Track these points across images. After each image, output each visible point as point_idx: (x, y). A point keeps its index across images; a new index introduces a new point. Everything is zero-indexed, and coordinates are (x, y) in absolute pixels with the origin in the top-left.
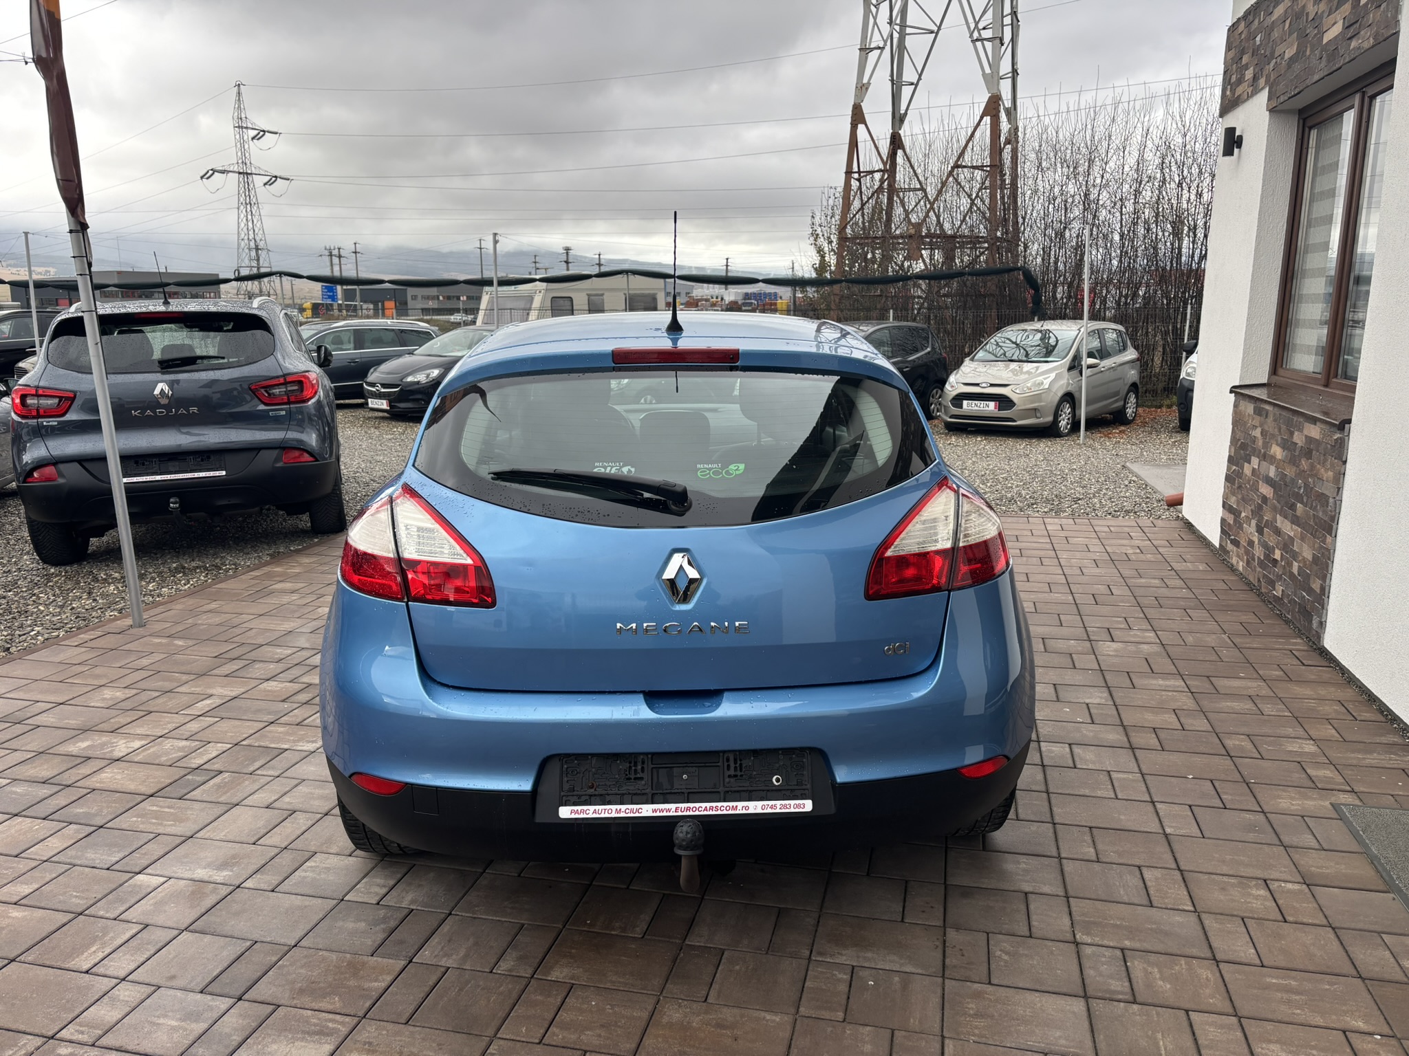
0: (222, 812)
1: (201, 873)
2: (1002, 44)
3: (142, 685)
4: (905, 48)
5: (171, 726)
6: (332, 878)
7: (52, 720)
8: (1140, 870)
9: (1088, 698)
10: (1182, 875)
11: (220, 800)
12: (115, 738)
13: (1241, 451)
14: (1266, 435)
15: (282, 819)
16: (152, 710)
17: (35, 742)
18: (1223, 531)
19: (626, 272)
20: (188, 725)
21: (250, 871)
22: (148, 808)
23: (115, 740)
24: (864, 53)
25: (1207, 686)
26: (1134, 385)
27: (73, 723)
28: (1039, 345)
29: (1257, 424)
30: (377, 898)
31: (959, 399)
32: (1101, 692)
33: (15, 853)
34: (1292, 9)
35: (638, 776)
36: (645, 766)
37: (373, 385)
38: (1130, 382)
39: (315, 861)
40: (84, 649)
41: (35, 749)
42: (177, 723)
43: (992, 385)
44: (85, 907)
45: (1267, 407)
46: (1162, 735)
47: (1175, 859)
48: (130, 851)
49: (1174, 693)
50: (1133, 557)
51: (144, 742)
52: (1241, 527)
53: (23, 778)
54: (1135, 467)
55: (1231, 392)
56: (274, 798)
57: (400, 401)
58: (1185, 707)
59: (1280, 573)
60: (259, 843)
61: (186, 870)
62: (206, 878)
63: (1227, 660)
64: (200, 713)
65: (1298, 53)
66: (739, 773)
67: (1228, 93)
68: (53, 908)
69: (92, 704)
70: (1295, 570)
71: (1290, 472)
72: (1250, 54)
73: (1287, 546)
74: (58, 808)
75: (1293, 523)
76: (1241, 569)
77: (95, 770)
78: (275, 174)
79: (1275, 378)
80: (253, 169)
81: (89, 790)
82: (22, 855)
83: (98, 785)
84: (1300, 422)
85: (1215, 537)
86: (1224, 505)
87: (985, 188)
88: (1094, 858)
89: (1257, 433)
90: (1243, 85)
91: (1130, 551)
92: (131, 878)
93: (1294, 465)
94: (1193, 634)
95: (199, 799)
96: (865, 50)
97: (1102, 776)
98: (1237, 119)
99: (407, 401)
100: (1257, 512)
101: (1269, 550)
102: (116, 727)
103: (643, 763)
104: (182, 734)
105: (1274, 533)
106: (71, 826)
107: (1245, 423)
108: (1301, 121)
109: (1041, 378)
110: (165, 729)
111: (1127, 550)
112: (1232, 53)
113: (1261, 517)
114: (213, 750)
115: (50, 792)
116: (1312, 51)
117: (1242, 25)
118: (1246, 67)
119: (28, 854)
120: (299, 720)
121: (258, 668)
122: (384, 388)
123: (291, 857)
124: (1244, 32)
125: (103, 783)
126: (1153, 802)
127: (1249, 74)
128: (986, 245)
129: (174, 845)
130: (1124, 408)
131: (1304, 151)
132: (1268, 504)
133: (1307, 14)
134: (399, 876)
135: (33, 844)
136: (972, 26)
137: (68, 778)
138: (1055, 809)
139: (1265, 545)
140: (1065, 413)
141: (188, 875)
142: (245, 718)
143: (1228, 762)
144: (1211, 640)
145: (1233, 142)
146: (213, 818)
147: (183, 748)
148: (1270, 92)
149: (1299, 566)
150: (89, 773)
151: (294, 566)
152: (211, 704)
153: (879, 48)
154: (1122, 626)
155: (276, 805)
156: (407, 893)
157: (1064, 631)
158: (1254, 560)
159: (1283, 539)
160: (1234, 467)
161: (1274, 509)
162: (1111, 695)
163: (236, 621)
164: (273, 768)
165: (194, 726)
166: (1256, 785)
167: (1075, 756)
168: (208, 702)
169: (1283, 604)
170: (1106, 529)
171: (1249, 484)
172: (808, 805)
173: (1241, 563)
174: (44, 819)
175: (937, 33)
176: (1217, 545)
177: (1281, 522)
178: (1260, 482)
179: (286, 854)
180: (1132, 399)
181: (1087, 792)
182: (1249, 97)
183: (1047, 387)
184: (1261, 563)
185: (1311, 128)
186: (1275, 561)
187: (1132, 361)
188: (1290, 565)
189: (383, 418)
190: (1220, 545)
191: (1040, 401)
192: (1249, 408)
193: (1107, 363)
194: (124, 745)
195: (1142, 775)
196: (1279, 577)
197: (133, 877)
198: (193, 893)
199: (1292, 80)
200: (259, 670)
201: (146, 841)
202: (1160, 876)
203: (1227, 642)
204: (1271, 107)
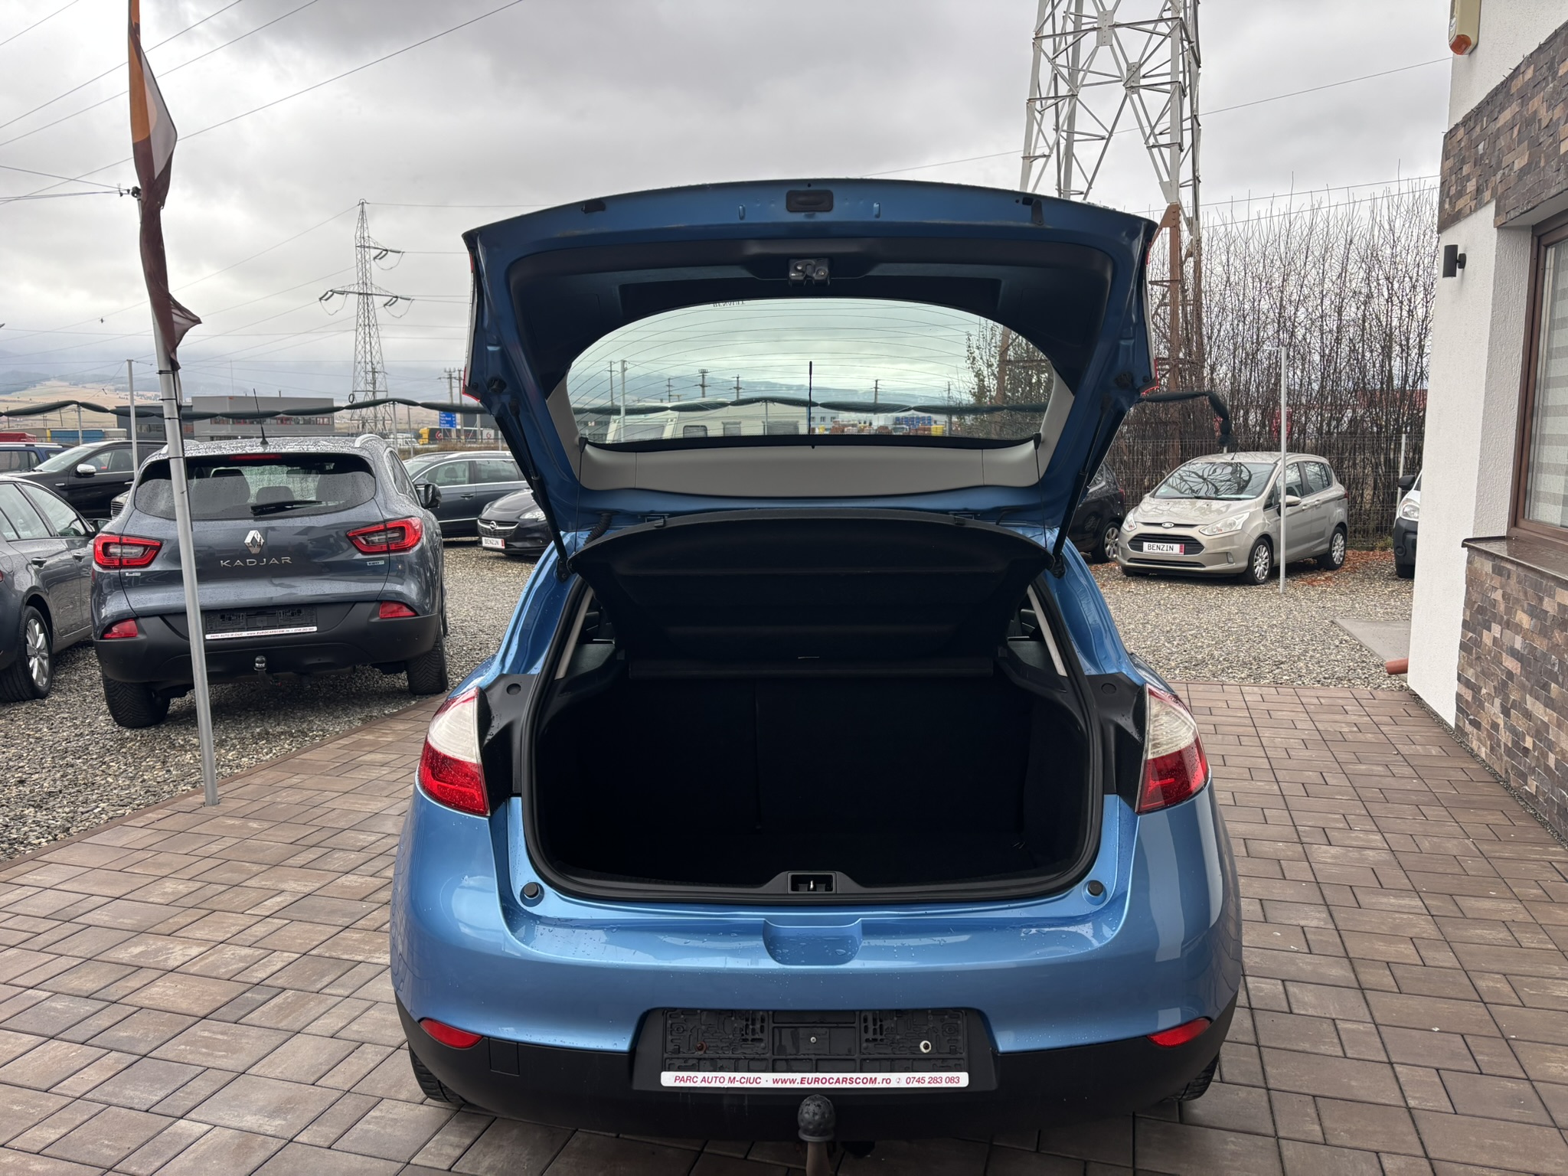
0: (281, 1041)
1: (250, 1121)
2: (1182, 151)
3: (208, 877)
4: (1073, 155)
5: (234, 929)
6: (398, 1133)
7: (106, 918)
8: (1379, 1158)
9: (1303, 919)
10: (1431, 1165)
11: (280, 1026)
12: (172, 943)
13: (1478, 616)
14: (1509, 599)
15: (347, 1052)
16: (215, 908)
17: (84, 945)
18: (1459, 709)
19: (766, 400)
20: (254, 928)
21: (305, 1121)
22: (199, 1033)
23: (171, 946)
24: (1028, 161)
25: (1450, 908)
26: (1341, 527)
27: (128, 922)
28: (1229, 480)
29: (1497, 585)
30: (449, 1163)
31: (1138, 541)
32: (1319, 912)
33: (45, 1087)
34: (1521, 115)
35: (757, 1036)
36: (765, 1025)
37: (488, 522)
38: (1337, 521)
39: (381, 1110)
40: (150, 831)
41: (82, 954)
42: (242, 925)
43: (1177, 525)
44: (116, 1160)
45: (1509, 566)
46: (1398, 972)
47: (1422, 1143)
48: (174, 1088)
49: (1411, 916)
50: (1349, 737)
51: (203, 949)
52: (1481, 706)
53: (65, 991)
54: (1345, 624)
55: (1463, 546)
56: (341, 1025)
57: (516, 540)
58: (1424, 935)
59: (1533, 765)
60: (318, 1083)
61: (234, 1116)
62: (256, 1129)
63: (1473, 873)
64: (268, 914)
65: (1529, 164)
66: (879, 1037)
67: (1447, 206)
68: (80, 1160)
69: (151, 900)
70: (1552, 762)
71: (1541, 644)
72: (1472, 164)
73: (1540, 732)
74: (99, 1030)
75: (1546, 705)
76: (1483, 756)
77: (146, 982)
78: (396, 294)
79: (1516, 531)
80: (374, 289)
81: (136, 1009)
82: (53, 1090)
83: (147, 1002)
84: (1551, 586)
85: (1449, 714)
86: (1459, 678)
87: (1166, 305)
88: (1320, 1139)
89: (1497, 595)
90: (1465, 198)
91: (1346, 729)
92: (171, 1124)
93: (1545, 636)
94: (1429, 839)
95: (257, 1024)
96: (1029, 159)
97: (1325, 1026)
98: (1457, 236)
99: (524, 539)
100: (1502, 689)
101: (1518, 737)
102: (174, 929)
103: (763, 1020)
104: (246, 940)
105: (1524, 716)
106: (113, 1054)
107: (1482, 584)
108: (1536, 239)
109: (1233, 518)
110: (227, 932)
111: (1342, 727)
112: (1450, 163)
113: (1506, 698)
114: (278, 961)
115: (93, 1010)
116: (1547, 162)
117: (1461, 132)
118: (1468, 178)
119: (60, 1088)
120: (377, 925)
121: (337, 858)
122: (500, 525)
123: (354, 1103)
124: (1464, 139)
125: (154, 999)
126: (1391, 1064)
127: (1471, 186)
128: (1167, 367)
129: (223, 1083)
130: (1330, 551)
131: (1540, 272)
132: (1515, 680)
133: (1540, 120)
134: (477, 1133)
135: (67, 1075)
136: (1148, 131)
137: (114, 993)
138: (1268, 1069)
139: (1513, 730)
140: (1261, 557)
141: (235, 1123)
142: (318, 920)
143: (1481, 1010)
144: (1452, 847)
145: (1454, 261)
146: (270, 1050)
147: (246, 956)
148: (1497, 207)
149: (1556, 759)
150: (138, 986)
151: (387, 734)
152: (282, 902)
153: (1045, 156)
154: (1341, 825)
155: (341, 1034)
156: (485, 1156)
157: (1271, 831)
158: (1500, 747)
159: (1536, 724)
160: (1471, 634)
161: (1522, 687)
162: (1331, 916)
163: (318, 799)
164: (342, 986)
165: (260, 930)
166: (1518, 1042)
167: (1290, 998)
168: (278, 899)
169: (1537, 803)
170: (1316, 701)
171: (1490, 655)
172: (962, 1079)
173: (1483, 749)
174: (83, 1044)
175: (1108, 140)
176: (1453, 725)
177: (1530, 703)
178: (1504, 655)
179: (349, 1100)
180: (1339, 541)
181: (1307, 1046)
182: (1472, 211)
183: (1240, 527)
184: (1509, 751)
185: (1547, 247)
186: (1526, 751)
187: (1339, 498)
188: (1546, 757)
189: (498, 558)
190: (1456, 725)
191: (1233, 544)
192: (1487, 566)
193: (1309, 500)
194: (181, 952)
195: (1376, 1026)
196: (1533, 771)
197: (174, 1122)
198: (239, 1146)
199: (1523, 194)
200: (339, 860)
201: (193, 1076)
202: (1403, 1166)
203: (1472, 850)
204: (1499, 224)
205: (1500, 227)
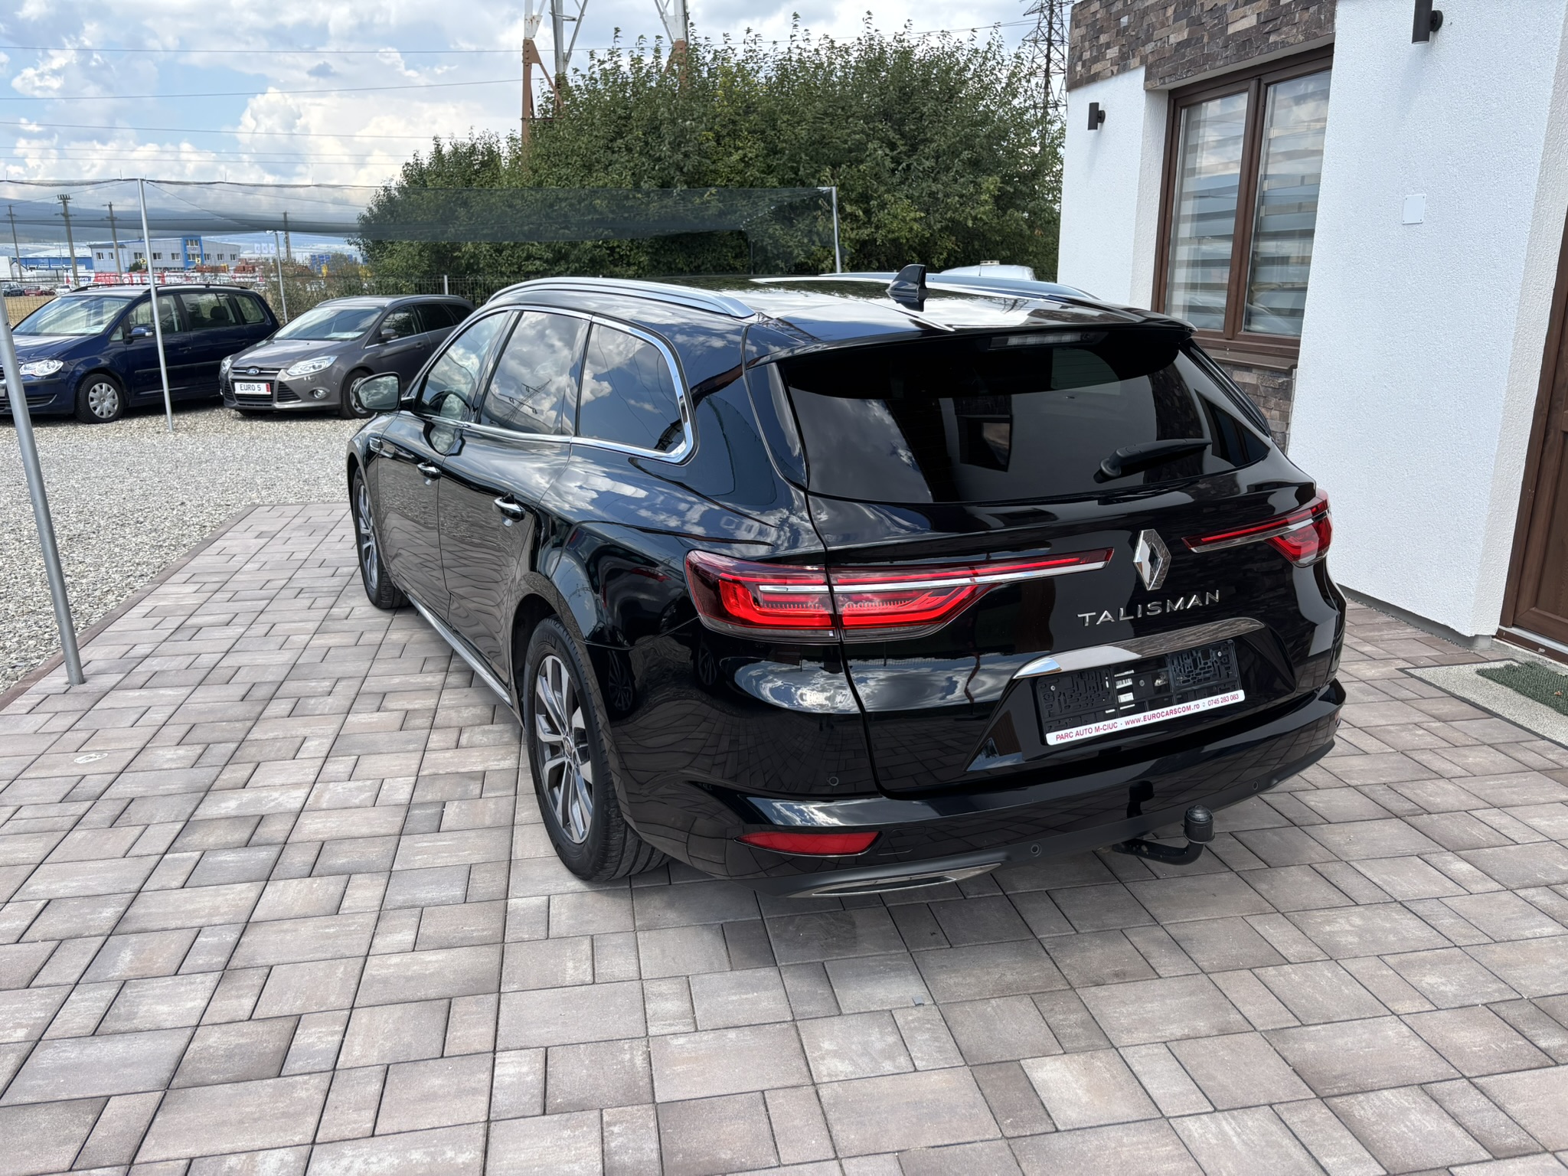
3: (196, 739)
5: (310, 771)
12: (260, 792)
16: (256, 759)
20: (328, 768)
22: (416, 845)
23: (263, 794)
27: (173, 787)
41: (172, 820)
51: (303, 791)
64: (323, 755)
65: (1189, 39)
67: (1079, 68)
72: (1112, 34)
74: (308, 864)
81: (318, 843)
82: (343, 912)
83: (319, 836)
90: (1103, 62)
92: (505, 904)
98: (1097, 93)
104: (337, 777)
106: (355, 876)
108: (1173, 101)
110: (305, 775)
112: (1082, 31)
114: (400, 785)
115: (272, 853)
116: (1212, 39)
118: (1108, 46)
120: (451, 744)
121: (316, 704)
124: (1100, 12)
127: (1113, 53)
129: (504, 870)
131: (1176, 128)
145: (1097, 117)
148: (1148, 72)
182: (1113, 75)
185: (1182, 108)
204: (1150, 86)
205: (1148, 91)
